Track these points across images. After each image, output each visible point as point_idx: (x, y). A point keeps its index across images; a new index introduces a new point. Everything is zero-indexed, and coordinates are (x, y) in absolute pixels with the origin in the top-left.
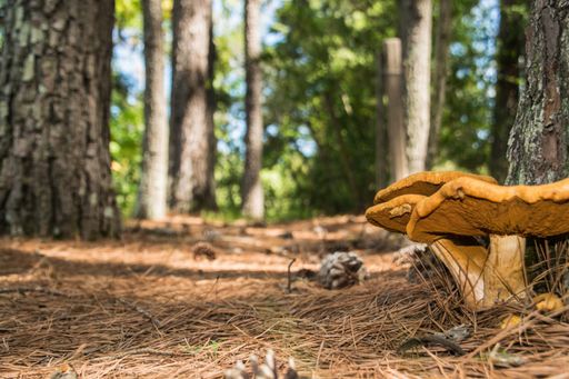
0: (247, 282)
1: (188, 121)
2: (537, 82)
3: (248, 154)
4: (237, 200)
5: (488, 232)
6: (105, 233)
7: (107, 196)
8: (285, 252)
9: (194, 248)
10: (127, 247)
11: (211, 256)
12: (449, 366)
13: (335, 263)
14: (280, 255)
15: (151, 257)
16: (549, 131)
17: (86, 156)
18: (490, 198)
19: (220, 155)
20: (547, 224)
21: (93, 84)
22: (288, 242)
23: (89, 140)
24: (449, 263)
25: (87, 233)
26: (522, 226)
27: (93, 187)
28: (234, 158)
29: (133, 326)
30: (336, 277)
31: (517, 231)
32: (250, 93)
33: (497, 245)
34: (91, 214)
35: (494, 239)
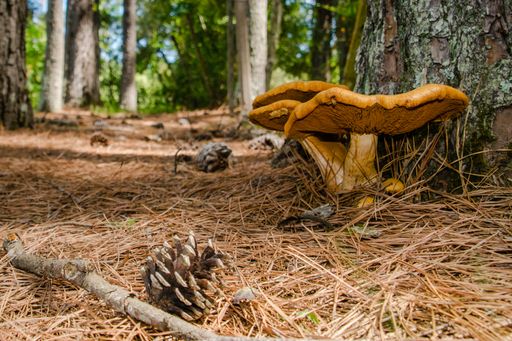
0: (137, 166)
1: (80, 35)
2: (378, 12)
3: (125, 61)
4: (116, 97)
5: (349, 131)
6: (22, 123)
7: (23, 94)
8: (160, 139)
9: (90, 136)
10: (39, 135)
11: (104, 142)
12: (323, 238)
13: (210, 150)
14: (156, 141)
15: (59, 142)
16: (389, 51)
17: (7, 64)
18: (357, 105)
19: (103, 62)
20: (397, 126)
21: (14, 8)
22: (161, 131)
23: (10, 52)
24: (315, 155)
25: (8, 123)
26: (379, 127)
27: (13, 88)
28: (113, 64)
29: (55, 201)
30: (211, 162)
31: (375, 131)
32: (127, 14)
33: (356, 142)
34: (12, 108)
35: (354, 137)
